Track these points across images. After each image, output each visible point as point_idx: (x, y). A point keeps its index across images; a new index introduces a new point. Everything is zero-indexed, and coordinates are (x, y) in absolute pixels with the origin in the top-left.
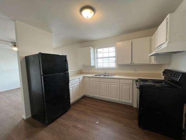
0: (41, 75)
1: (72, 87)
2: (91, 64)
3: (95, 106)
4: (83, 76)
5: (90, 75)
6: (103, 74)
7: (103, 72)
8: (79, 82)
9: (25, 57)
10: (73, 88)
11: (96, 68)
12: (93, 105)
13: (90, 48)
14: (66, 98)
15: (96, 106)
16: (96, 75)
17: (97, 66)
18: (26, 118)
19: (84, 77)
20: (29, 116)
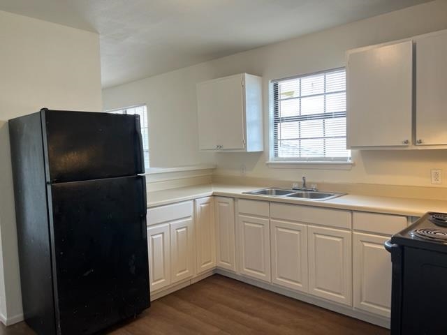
0: (47, 184)
1: (163, 233)
2: (245, 144)
3: (246, 316)
4: (210, 193)
5: (239, 191)
6: (295, 186)
7: (294, 178)
8: (191, 213)
9: (9, 121)
10: (167, 235)
11: (270, 161)
12: (239, 309)
13: (244, 79)
14: (133, 270)
15: (252, 314)
16: (264, 192)
17: (276, 155)
18: (7, 321)
19: (214, 195)
20: (16, 316)
